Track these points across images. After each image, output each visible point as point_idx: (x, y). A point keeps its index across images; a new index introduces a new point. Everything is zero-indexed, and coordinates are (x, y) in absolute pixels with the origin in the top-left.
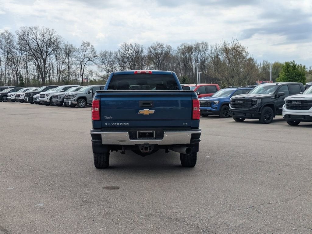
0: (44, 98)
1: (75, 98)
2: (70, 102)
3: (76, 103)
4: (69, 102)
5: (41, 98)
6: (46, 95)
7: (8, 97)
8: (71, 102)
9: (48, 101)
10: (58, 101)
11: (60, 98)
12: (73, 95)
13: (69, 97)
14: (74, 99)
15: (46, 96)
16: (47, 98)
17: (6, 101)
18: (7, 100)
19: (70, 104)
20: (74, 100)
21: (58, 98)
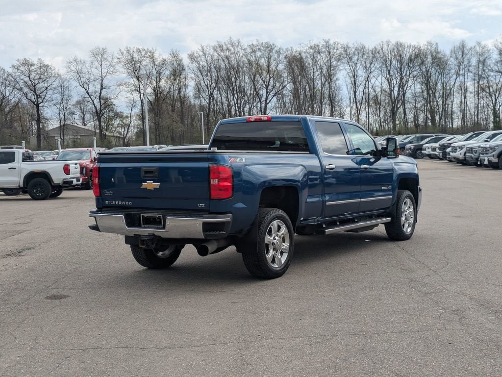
0: (455, 152)
1: (496, 153)
2: (486, 159)
3: (497, 161)
4: (484, 160)
5: (453, 152)
6: (459, 147)
7: (423, 152)
8: (488, 160)
9: (461, 157)
10: (472, 158)
11: (476, 153)
12: (491, 148)
13: (486, 151)
14: (493, 153)
15: (459, 150)
16: (460, 152)
17: (422, 158)
18: (423, 156)
19: (486, 162)
20: (493, 155)
21: (472, 153)
